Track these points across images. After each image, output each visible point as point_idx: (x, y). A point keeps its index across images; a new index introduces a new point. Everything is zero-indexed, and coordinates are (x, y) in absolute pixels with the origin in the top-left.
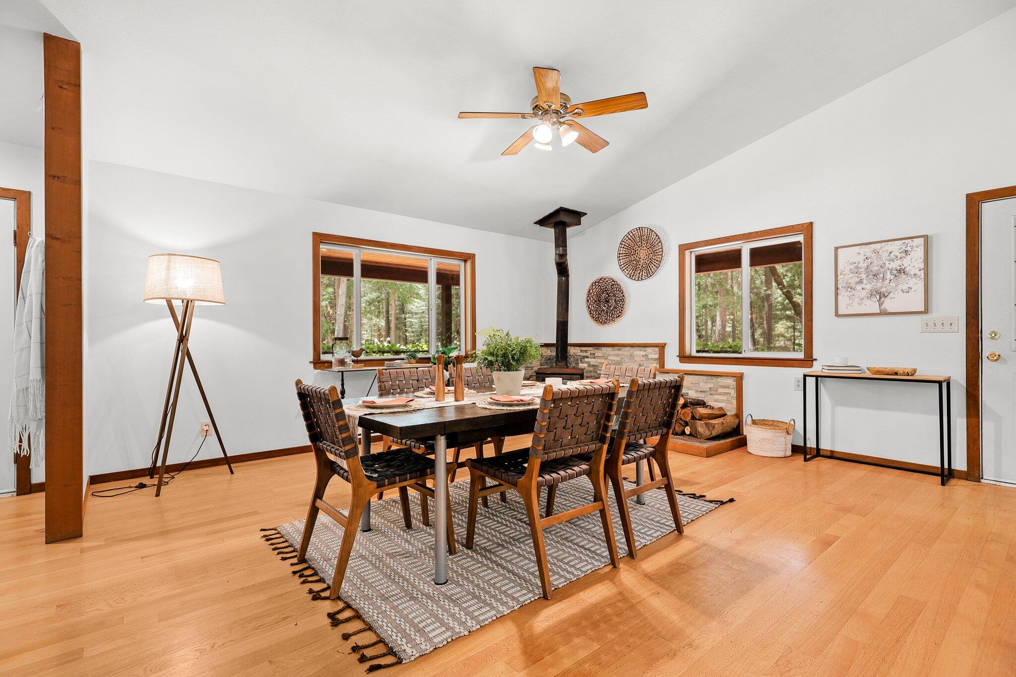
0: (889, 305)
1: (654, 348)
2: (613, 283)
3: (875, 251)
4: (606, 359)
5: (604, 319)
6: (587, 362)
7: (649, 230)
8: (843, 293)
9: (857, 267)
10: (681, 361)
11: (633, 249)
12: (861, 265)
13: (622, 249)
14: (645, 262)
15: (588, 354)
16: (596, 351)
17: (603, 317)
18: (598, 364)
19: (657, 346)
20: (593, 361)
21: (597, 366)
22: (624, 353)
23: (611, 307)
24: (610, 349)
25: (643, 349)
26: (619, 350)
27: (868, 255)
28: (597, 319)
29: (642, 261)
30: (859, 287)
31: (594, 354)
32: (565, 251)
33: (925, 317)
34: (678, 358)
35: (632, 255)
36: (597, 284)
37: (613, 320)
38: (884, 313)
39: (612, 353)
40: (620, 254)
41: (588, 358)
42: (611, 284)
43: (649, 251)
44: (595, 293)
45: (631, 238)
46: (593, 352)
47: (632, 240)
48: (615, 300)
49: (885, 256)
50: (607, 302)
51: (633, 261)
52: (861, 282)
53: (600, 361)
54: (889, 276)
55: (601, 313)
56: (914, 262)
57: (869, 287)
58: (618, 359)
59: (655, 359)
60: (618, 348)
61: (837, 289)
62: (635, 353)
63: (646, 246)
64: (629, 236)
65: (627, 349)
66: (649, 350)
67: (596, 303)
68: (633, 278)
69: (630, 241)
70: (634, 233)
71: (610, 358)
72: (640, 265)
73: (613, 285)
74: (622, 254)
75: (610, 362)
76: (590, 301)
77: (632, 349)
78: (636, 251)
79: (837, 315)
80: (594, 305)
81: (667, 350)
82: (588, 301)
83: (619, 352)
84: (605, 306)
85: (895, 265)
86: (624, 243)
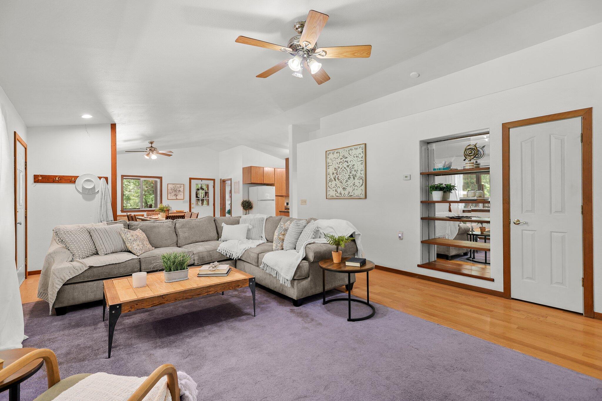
0: (178, 197)
3: (175, 186)
8: (169, 194)
9: (172, 189)
12: (173, 188)
27: (174, 186)
30: (172, 193)
33: (184, 200)
34: (121, 211)
38: (177, 199)
49: (177, 187)
52: (172, 192)
54: (178, 191)
56: (182, 189)
57: (174, 193)
61: (168, 193)
79: (168, 199)
85: (178, 189)
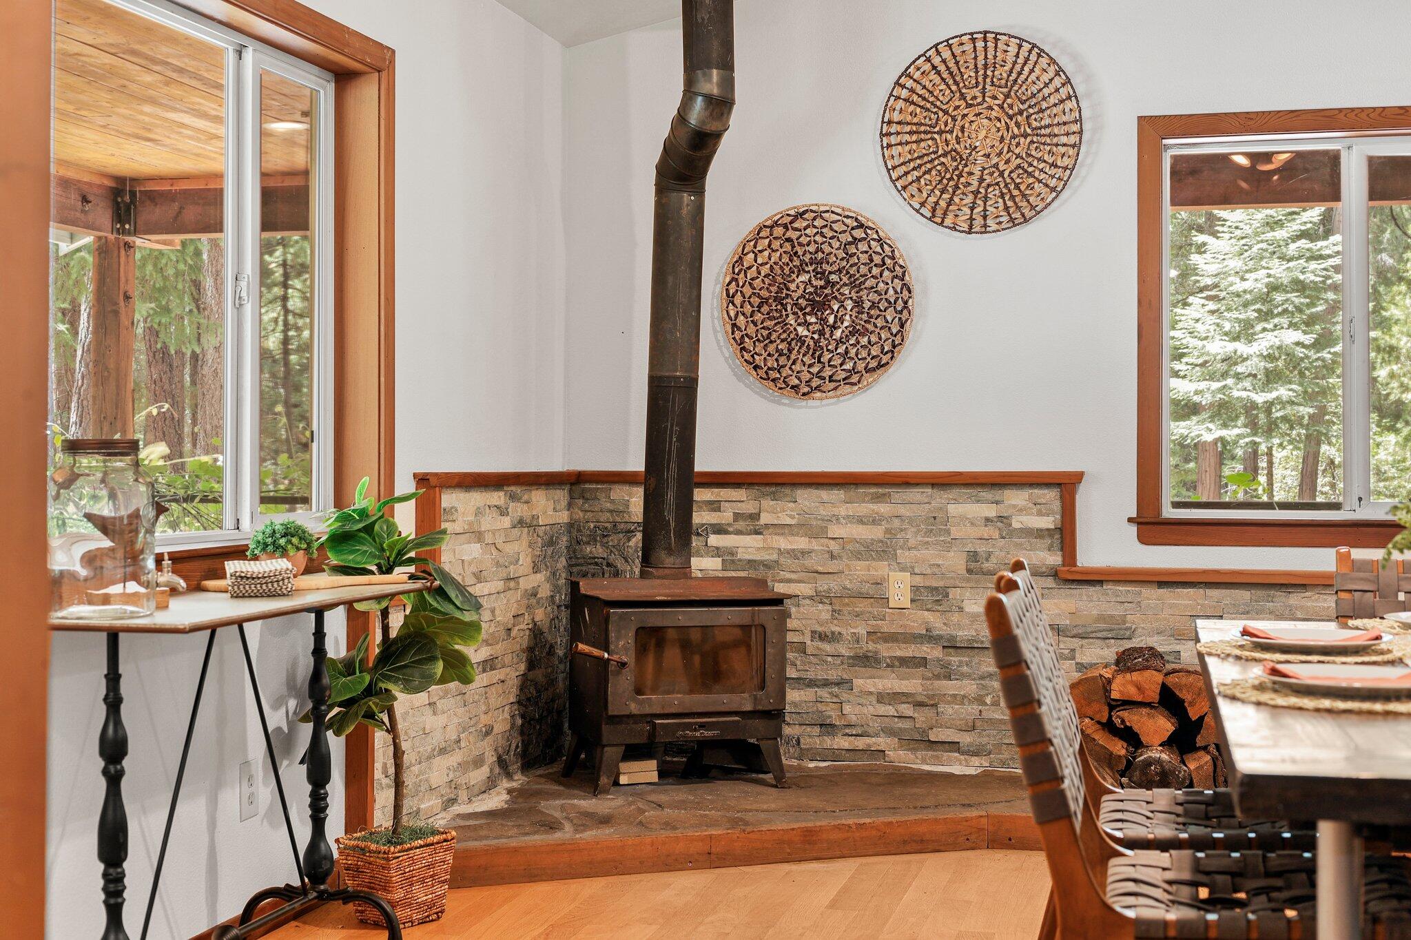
1: (1037, 491)
2: (859, 233)
4: (816, 532)
5: (805, 376)
6: (718, 552)
7: (1026, 46)
10: (1143, 539)
11: (946, 112)
13: (901, 104)
14: (996, 166)
15: (726, 516)
16: (767, 503)
17: (797, 367)
18: (775, 557)
19: (1048, 485)
20: (747, 546)
21: (767, 565)
22: (903, 511)
23: (834, 327)
24: (837, 495)
25: (986, 494)
26: (877, 499)
28: (776, 375)
29: (981, 160)
31: (755, 517)
32: (728, 83)
34: (1133, 529)
35: (941, 133)
36: (779, 231)
37: (855, 379)
39: (843, 510)
40: (890, 122)
41: (726, 532)
42: (846, 238)
43: (1012, 124)
44: (765, 270)
45: (942, 68)
46: (749, 507)
47: (945, 75)
48: (858, 303)
50: (818, 306)
51: (945, 155)
53: (783, 543)
55: (790, 351)
58: (876, 533)
59: (1040, 533)
60: (873, 490)
62: (953, 509)
63: (1001, 106)
64: (937, 61)
65: (915, 494)
66: (1017, 498)
67: (765, 309)
68: (948, 222)
69: (937, 80)
70: (957, 51)
71: (835, 531)
72: (971, 174)
73: (855, 241)
74: (899, 123)
75: (834, 546)
76: (738, 299)
77: (940, 498)
78: (954, 119)
80: (758, 317)
81: (1084, 498)
82: (730, 298)
83: (883, 509)
84: (807, 324)
86: (910, 83)
